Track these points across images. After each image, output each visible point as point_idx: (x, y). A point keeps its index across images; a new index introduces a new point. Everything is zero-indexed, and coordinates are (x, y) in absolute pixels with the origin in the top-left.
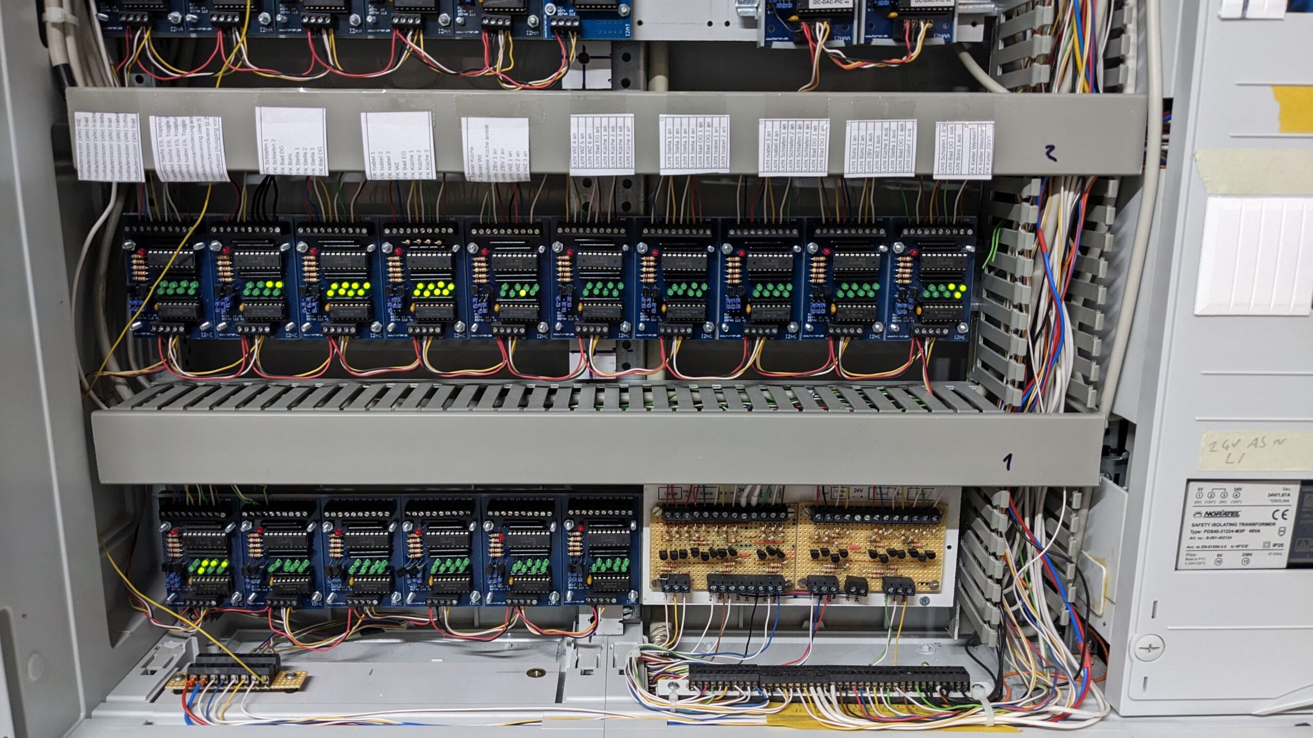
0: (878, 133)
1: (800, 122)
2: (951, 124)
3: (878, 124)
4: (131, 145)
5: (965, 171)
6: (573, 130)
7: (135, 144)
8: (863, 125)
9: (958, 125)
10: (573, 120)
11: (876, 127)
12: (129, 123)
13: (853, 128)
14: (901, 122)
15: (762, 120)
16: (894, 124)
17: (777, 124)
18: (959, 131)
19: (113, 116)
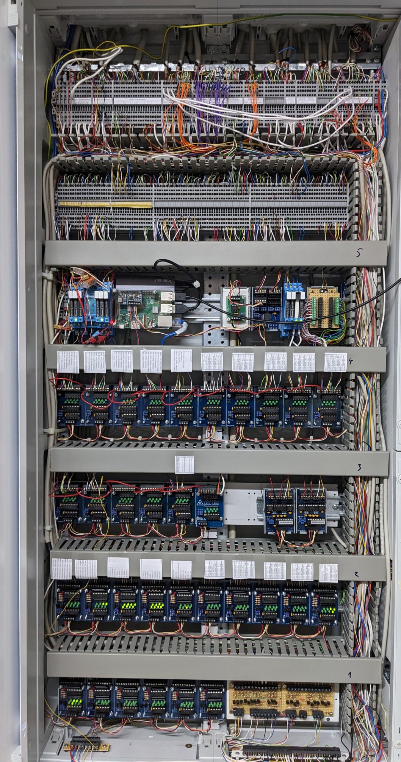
0: (301, 567)
1: (276, 563)
2: (324, 565)
3: (301, 565)
4: (68, 568)
5: (329, 580)
6: (206, 565)
7: (70, 568)
8: (296, 565)
9: (327, 566)
10: (206, 562)
11: (300, 566)
12: (69, 561)
13: (293, 566)
14: (309, 564)
15: (265, 563)
16: (306, 565)
17: (269, 564)
18: (327, 567)
19: (64, 559)
